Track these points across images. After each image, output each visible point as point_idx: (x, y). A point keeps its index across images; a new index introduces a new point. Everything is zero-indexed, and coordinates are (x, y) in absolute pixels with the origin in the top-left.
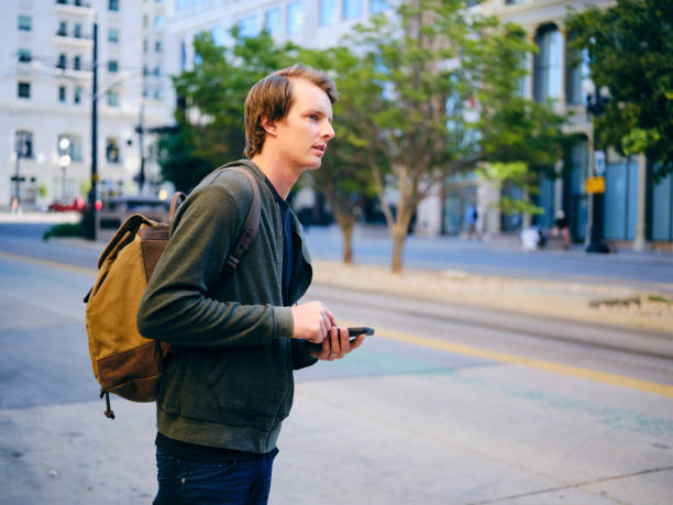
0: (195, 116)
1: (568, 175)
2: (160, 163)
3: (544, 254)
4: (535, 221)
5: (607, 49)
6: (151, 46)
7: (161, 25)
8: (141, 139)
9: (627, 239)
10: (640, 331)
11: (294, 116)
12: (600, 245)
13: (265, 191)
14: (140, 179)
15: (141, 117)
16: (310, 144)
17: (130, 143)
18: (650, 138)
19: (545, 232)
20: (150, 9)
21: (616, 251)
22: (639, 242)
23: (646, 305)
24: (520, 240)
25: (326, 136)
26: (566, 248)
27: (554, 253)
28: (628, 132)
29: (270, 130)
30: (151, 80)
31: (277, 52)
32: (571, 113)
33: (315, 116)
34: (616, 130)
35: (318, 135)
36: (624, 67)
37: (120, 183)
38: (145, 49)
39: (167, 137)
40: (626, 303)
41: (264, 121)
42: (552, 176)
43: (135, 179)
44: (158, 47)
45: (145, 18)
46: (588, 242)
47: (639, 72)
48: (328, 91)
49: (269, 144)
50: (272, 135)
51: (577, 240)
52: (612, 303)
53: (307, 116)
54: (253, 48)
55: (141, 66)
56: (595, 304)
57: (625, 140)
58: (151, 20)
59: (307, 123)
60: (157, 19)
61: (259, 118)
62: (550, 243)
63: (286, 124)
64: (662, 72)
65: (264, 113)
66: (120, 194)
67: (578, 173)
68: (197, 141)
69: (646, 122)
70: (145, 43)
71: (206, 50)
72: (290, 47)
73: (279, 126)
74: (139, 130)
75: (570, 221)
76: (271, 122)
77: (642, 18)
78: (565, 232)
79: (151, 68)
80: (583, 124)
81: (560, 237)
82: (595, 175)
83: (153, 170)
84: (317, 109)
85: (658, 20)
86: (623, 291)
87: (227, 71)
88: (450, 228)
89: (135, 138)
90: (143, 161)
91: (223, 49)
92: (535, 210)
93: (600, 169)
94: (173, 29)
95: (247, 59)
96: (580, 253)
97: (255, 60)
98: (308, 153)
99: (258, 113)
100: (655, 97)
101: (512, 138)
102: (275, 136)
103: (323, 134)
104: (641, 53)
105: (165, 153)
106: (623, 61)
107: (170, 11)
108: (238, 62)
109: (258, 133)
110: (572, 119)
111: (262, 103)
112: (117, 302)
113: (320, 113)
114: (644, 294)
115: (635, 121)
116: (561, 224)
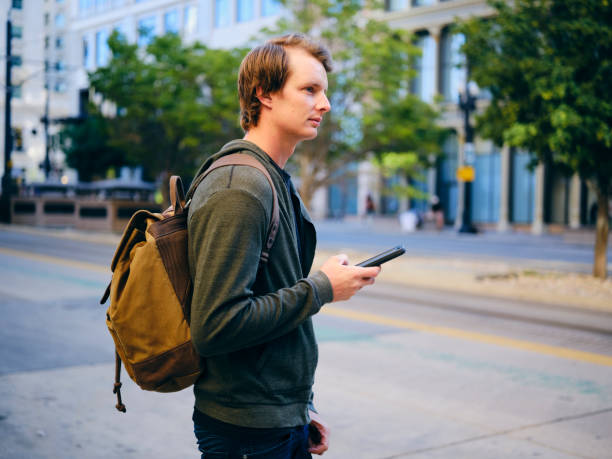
0: (109, 109)
1: (440, 164)
2: (64, 150)
3: (422, 235)
4: (412, 205)
5: (490, 55)
6: (52, 43)
7: (61, 23)
8: (46, 128)
9: (492, 222)
10: (522, 301)
11: (290, 88)
12: (470, 227)
13: (274, 176)
14: (47, 166)
15: (47, 108)
16: (307, 116)
17: (34, 132)
18: (528, 133)
19: (423, 215)
20: (51, 8)
21: (483, 232)
22: (502, 224)
23: (523, 280)
24: (399, 223)
25: (323, 109)
26: (440, 229)
27: (430, 234)
28: (508, 126)
29: (265, 102)
30: (53, 74)
31: (186, 51)
32: (444, 110)
33: (312, 89)
34: (499, 125)
35: (314, 108)
36: (505, 70)
37: (23, 170)
38: (47, 45)
39: (71, 127)
40: (506, 277)
41: (259, 93)
42: (428, 165)
43: (41, 166)
44: (58, 43)
45: (47, 16)
46: (459, 223)
47: (518, 75)
48: (324, 63)
49: (265, 116)
50: (267, 107)
51: (448, 223)
52: (494, 277)
53: (302, 89)
54: (164, 46)
55: (44, 59)
56: (480, 278)
57: (506, 134)
58: (52, 17)
59: (303, 96)
60: (57, 17)
61: (255, 90)
62: (427, 226)
63: (282, 97)
64: (538, 76)
65: (260, 85)
66: (23, 180)
67: (449, 164)
68: (111, 131)
69: (523, 118)
70: (47, 40)
71: (116, 45)
72: (198, 47)
73: (275, 98)
74: (45, 121)
75: (442, 206)
76: (266, 94)
77: (522, 27)
78: (440, 216)
79: (53, 61)
80: (454, 120)
81: (434, 221)
82: (466, 165)
83: (59, 157)
84: (314, 82)
85: (534, 29)
86: (501, 267)
87: (140, 67)
88: (337, 211)
89: (40, 128)
90: (48, 149)
91: (135, 48)
92: (411, 191)
93: (471, 159)
94: (76, 26)
95: (158, 57)
96: (452, 234)
97: (165, 57)
98: (304, 124)
99: (253, 85)
100: (532, 96)
101: (404, 131)
102: (270, 109)
103: (319, 107)
104: (520, 58)
105: (68, 143)
106: (505, 66)
107: (74, 11)
108: (150, 60)
109: (254, 104)
110: (445, 115)
111: (258, 75)
112: (143, 307)
113: (316, 85)
114: (519, 268)
115: (514, 117)
116: (436, 208)
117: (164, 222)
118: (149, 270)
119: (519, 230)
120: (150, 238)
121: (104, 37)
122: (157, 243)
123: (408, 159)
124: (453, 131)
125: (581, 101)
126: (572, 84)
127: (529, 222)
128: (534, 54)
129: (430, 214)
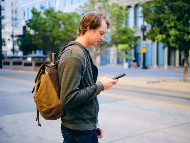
0: (32, 32)
1: (135, 47)
2: (19, 45)
3: (130, 70)
4: (127, 60)
5: (150, 13)
6: (14, 12)
7: (17, 5)
8: (13, 39)
9: (152, 65)
10: (161, 90)
12: (145, 67)
14: (13, 50)
15: (13, 32)
17: (9, 40)
18: (163, 37)
19: (130, 64)
20: (13, 1)
22: (155, 66)
23: (162, 83)
26: (136, 68)
27: (133, 69)
28: (156, 35)
30: (14, 21)
31: (56, 14)
34: (153, 35)
36: (155, 18)
37: (6, 52)
38: (12, 12)
39: (21, 38)
40: (156, 82)
42: (132, 48)
43: (11, 50)
44: (16, 12)
45: (12, 3)
46: (142, 66)
47: (159, 19)
51: (138, 66)
52: (153, 82)
54: (49, 12)
55: (11, 17)
56: (148, 83)
57: (156, 38)
58: (14, 4)
60: (15, 4)
62: (131, 67)
64: (165, 19)
66: (6, 55)
67: (138, 48)
68: (33, 39)
69: (161, 33)
70: (12, 11)
71: (34, 12)
72: (59, 12)
74: (12, 36)
77: (160, 4)
78: (135, 64)
79: (14, 18)
80: (140, 34)
81: (134, 65)
82: (143, 47)
83: (17, 47)
85: (164, 5)
86: (155, 79)
87: (41, 19)
88: (104, 63)
89: (11, 38)
91: (40, 13)
92: (127, 56)
93: (145, 46)
94: (21, 6)
95: (47, 16)
96: (140, 69)
97: (49, 16)
100: (164, 26)
101: (124, 37)
104: (160, 14)
105: (20, 43)
106: (155, 16)
107: (20, 2)
108: (45, 16)
110: (137, 32)
112: (45, 94)
114: (160, 80)
115: (158, 32)
116: (134, 61)
117: (51, 67)
118: (46, 82)
119: (160, 67)
120: (47, 72)
121: (30, 10)
122: (49, 74)
123: (125, 46)
124: (139, 37)
125: (179, 27)
126: (176, 22)
127: (163, 65)
128: (164, 13)
129: (133, 63)
